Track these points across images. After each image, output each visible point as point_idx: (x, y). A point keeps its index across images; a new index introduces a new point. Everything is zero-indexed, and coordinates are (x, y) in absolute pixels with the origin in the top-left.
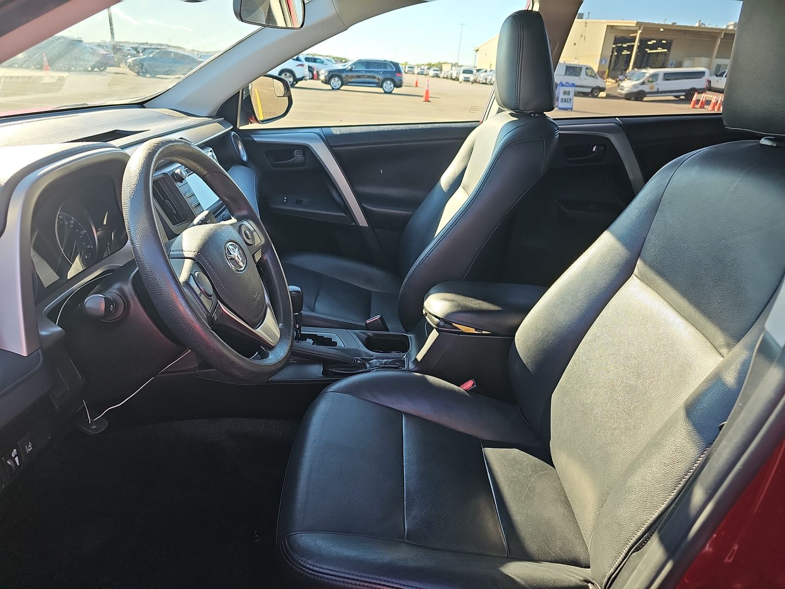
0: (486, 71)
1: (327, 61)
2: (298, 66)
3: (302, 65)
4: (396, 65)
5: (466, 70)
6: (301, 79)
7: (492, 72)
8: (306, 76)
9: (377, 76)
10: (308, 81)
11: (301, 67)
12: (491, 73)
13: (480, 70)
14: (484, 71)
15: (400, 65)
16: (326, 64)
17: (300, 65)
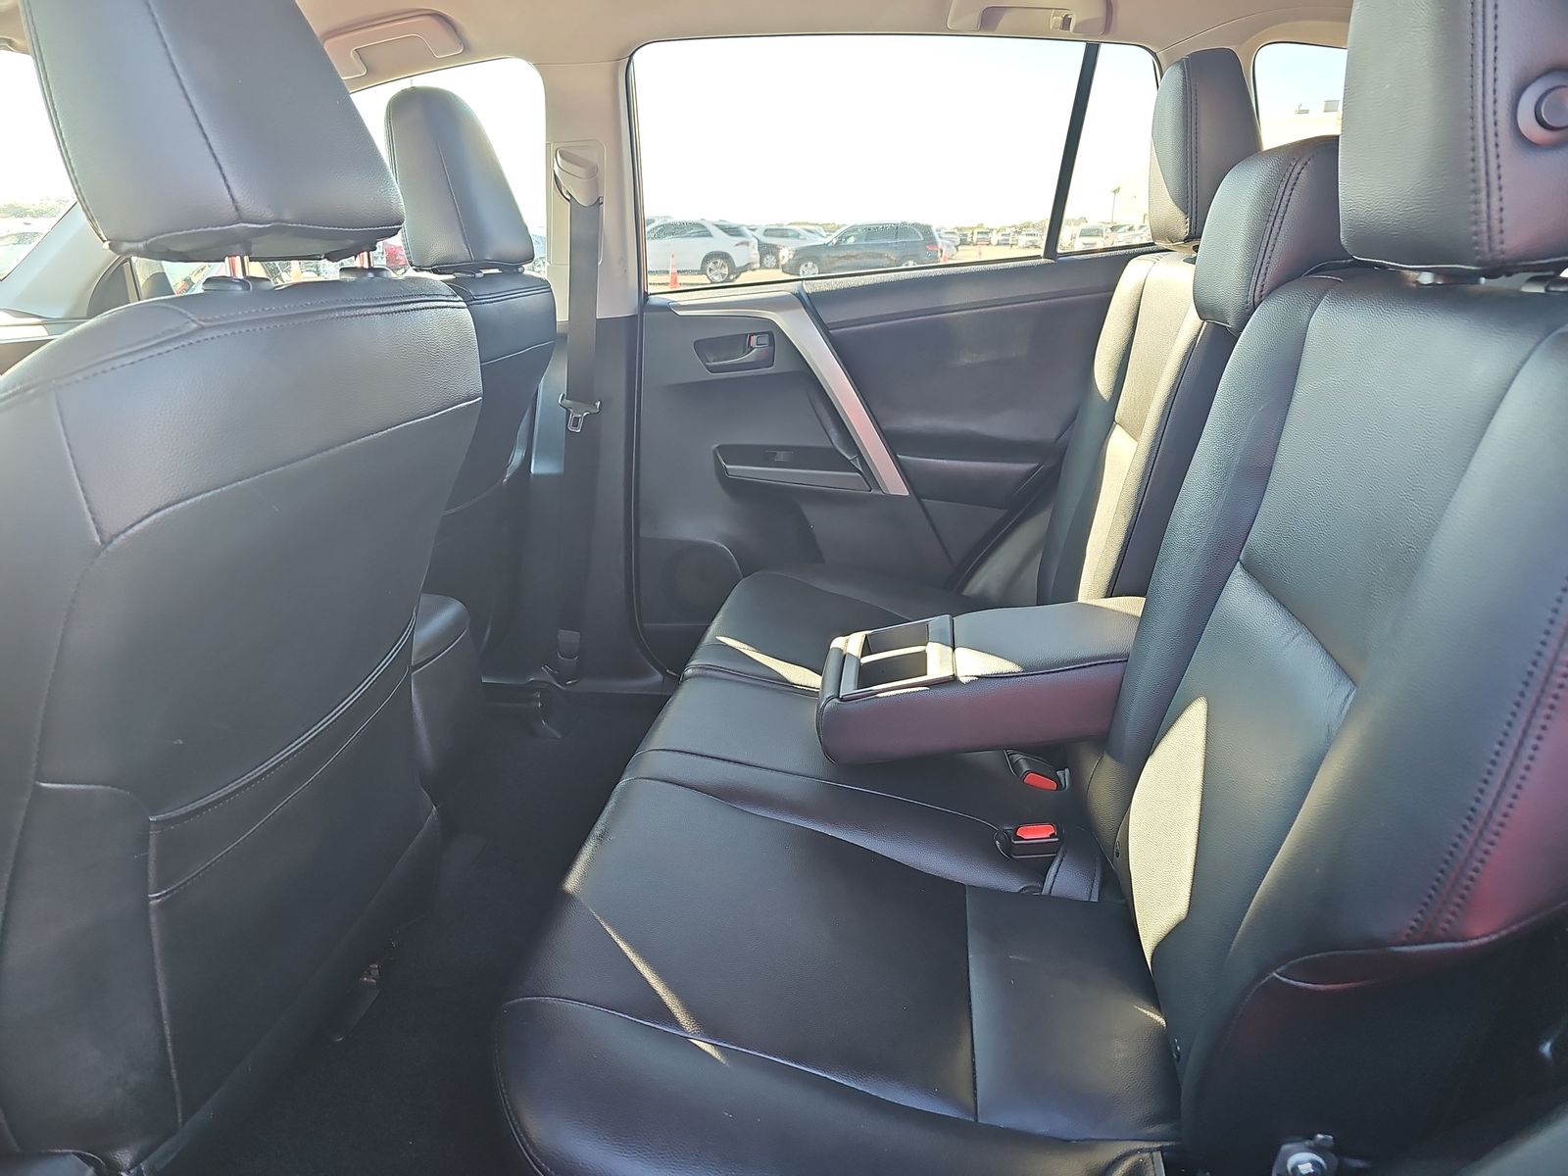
0: (1130, 229)
1: (806, 233)
2: (737, 245)
3: (747, 244)
4: (926, 230)
5: (1089, 230)
6: (744, 269)
7: (1143, 229)
8: (753, 263)
9: (887, 253)
10: (758, 271)
11: (744, 247)
12: (1140, 232)
13: (1119, 227)
14: (1128, 227)
15: (934, 229)
16: (805, 239)
17: (742, 243)
